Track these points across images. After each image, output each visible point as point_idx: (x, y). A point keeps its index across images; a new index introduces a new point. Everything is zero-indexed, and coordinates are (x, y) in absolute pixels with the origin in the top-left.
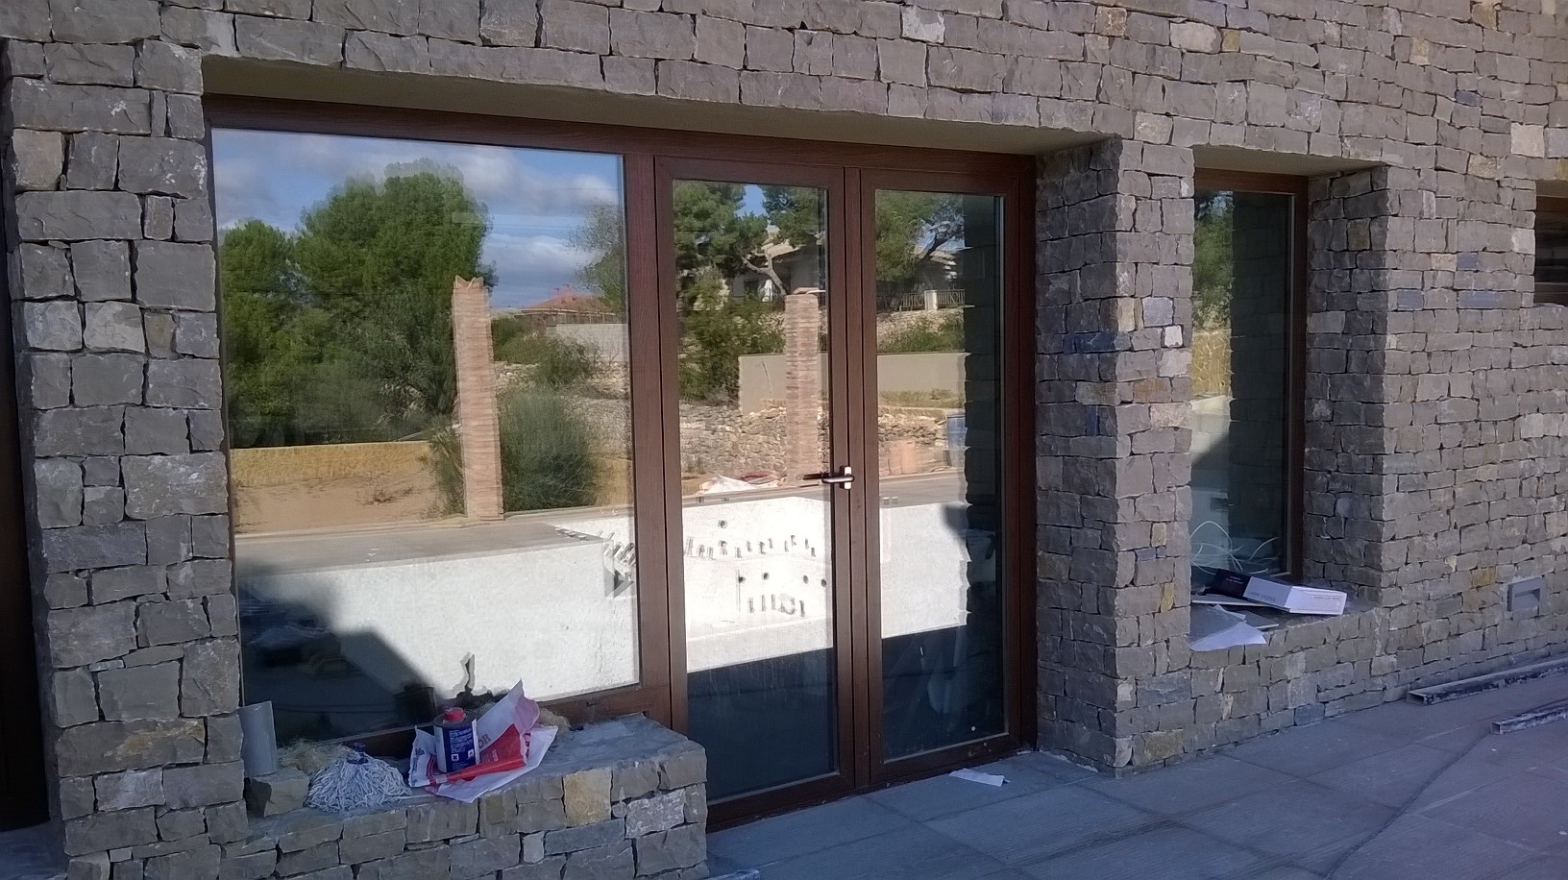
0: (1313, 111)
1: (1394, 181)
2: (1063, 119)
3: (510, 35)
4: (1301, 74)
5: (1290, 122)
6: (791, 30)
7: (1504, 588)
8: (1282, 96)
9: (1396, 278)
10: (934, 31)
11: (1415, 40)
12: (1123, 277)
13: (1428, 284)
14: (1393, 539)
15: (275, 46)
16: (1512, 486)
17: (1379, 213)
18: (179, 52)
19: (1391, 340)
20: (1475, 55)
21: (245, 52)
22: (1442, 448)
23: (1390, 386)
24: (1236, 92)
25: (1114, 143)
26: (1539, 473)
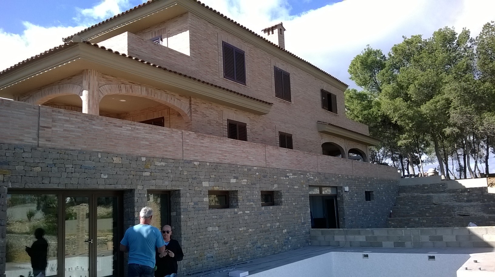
0: (167, 183)
1: (181, 192)
2: (125, 187)
3: (46, 182)
4: (165, 178)
5: (163, 185)
6: (85, 178)
7: (206, 256)
8: (162, 181)
9: (182, 207)
10: (106, 177)
11: (184, 171)
12: (136, 209)
13: (188, 207)
14: (184, 248)
15: (17, 186)
16: (206, 239)
17: (180, 197)
18: (5, 187)
19: (182, 216)
20: (195, 172)
21: (13, 187)
22: (192, 233)
23: (182, 224)
24: (154, 181)
25: (134, 190)
26: (211, 237)
